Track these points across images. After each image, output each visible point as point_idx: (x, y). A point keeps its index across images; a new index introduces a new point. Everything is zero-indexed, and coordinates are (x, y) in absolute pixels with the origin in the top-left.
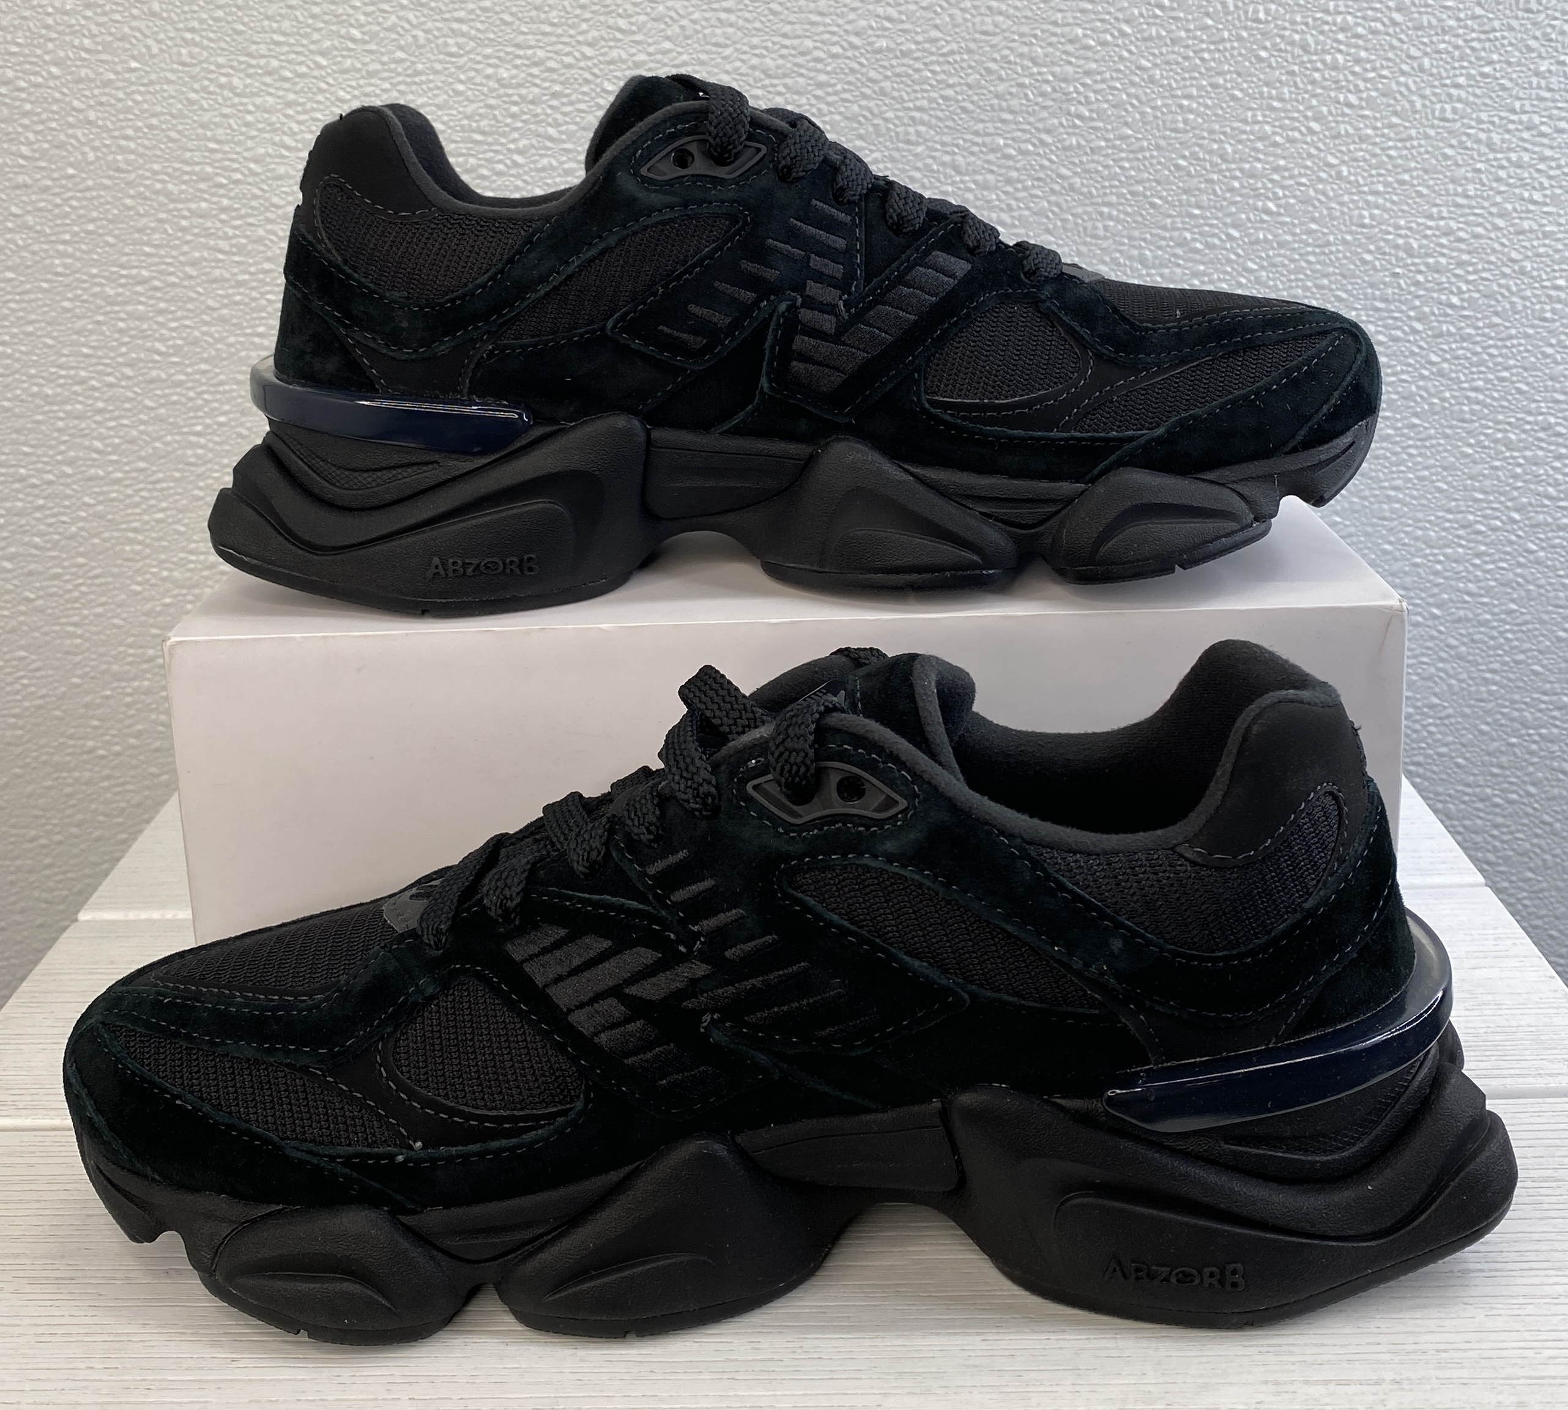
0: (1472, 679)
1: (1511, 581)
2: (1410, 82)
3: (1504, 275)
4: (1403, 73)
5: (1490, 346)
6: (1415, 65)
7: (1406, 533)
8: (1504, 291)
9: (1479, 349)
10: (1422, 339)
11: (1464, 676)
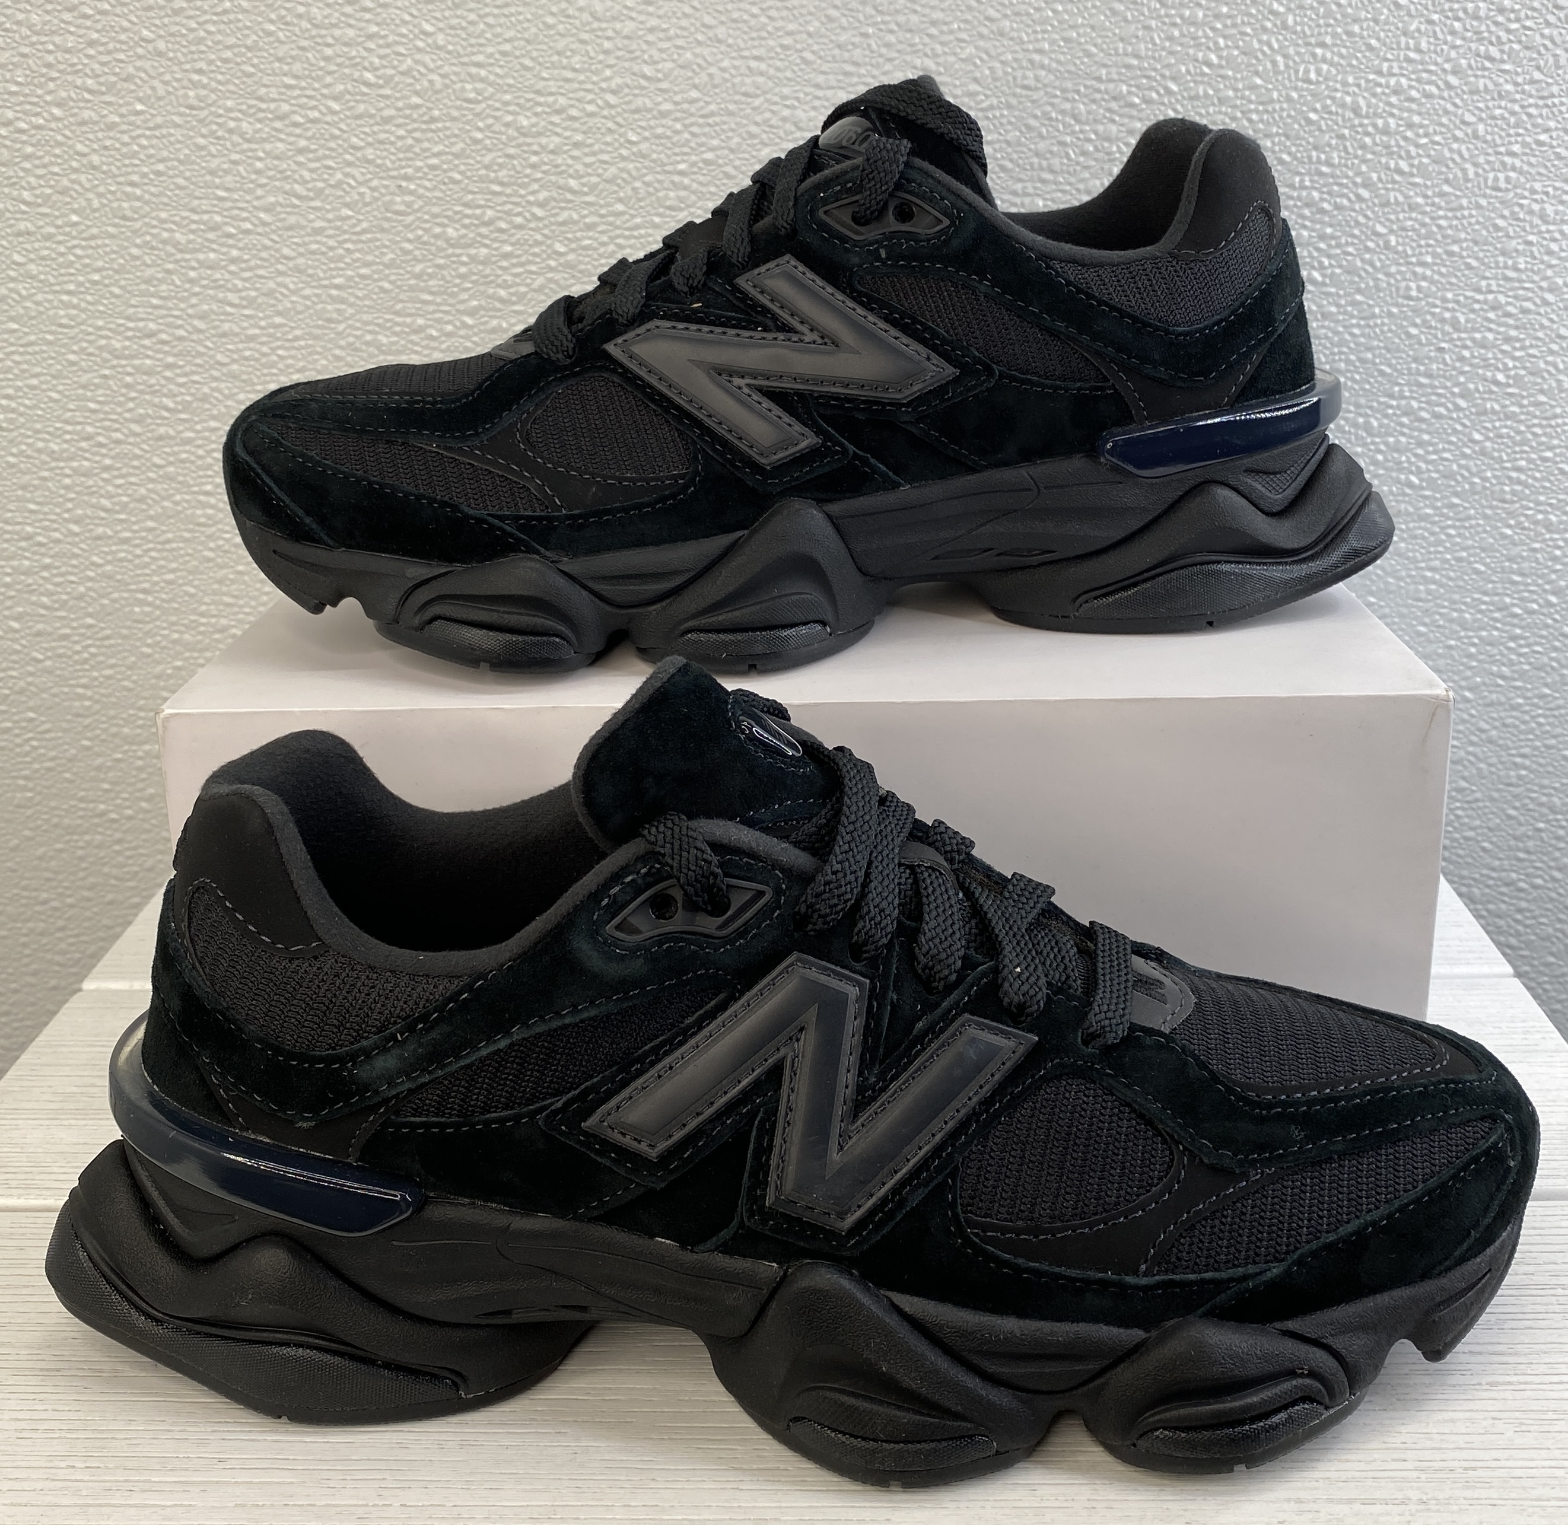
0: (1501, 763)
1: (1545, 665)
2: (1463, 148)
3: (1552, 352)
4: (1456, 139)
5: (1534, 425)
6: (1469, 131)
7: (1441, 614)
8: (1551, 369)
9: (1523, 428)
10: (1466, 416)
11: (1494, 760)
